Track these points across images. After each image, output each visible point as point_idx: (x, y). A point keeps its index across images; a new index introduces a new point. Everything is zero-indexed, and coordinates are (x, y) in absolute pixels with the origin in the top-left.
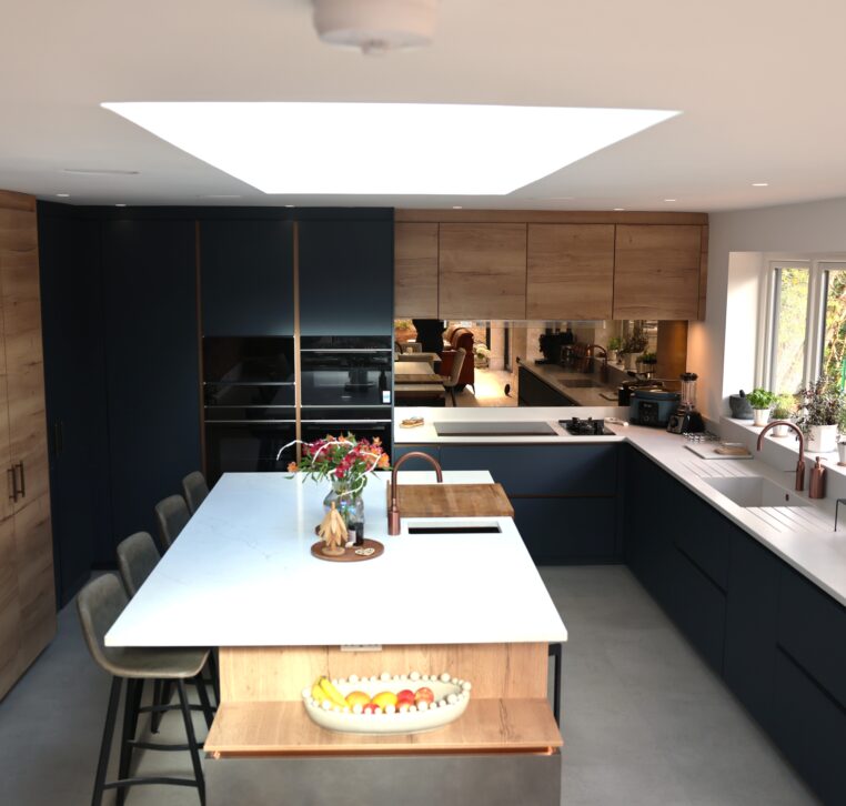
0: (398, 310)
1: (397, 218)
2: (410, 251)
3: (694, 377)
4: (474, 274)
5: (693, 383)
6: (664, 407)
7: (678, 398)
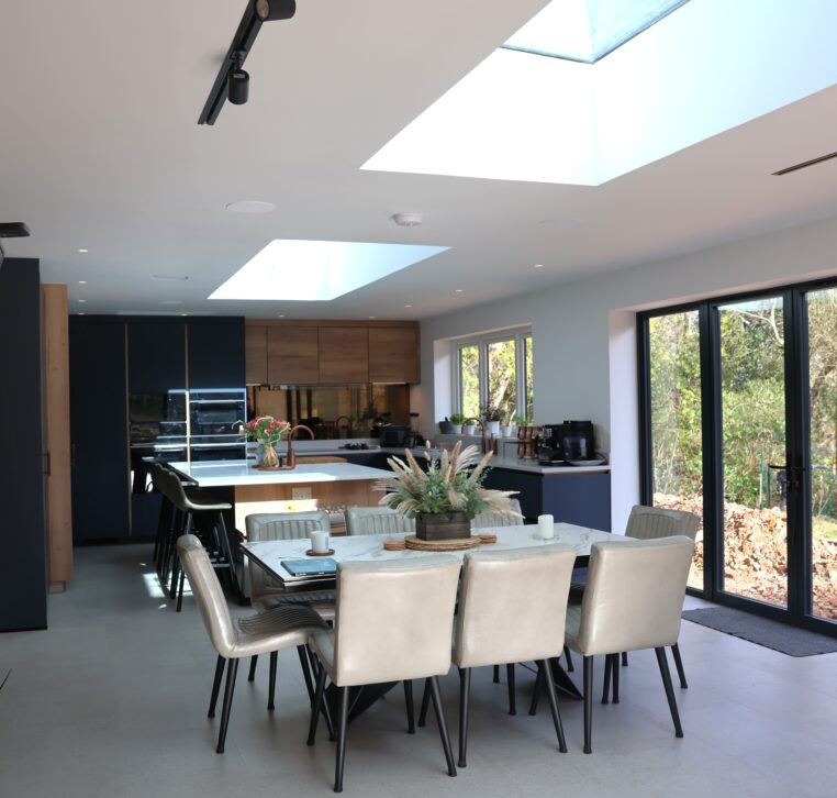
0: (248, 378)
1: (246, 323)
2: (254, 344)
3: (417, 415)
4: (289, 357)
5: (416, 418)
6: (401, 434)
7: (409, 429)
